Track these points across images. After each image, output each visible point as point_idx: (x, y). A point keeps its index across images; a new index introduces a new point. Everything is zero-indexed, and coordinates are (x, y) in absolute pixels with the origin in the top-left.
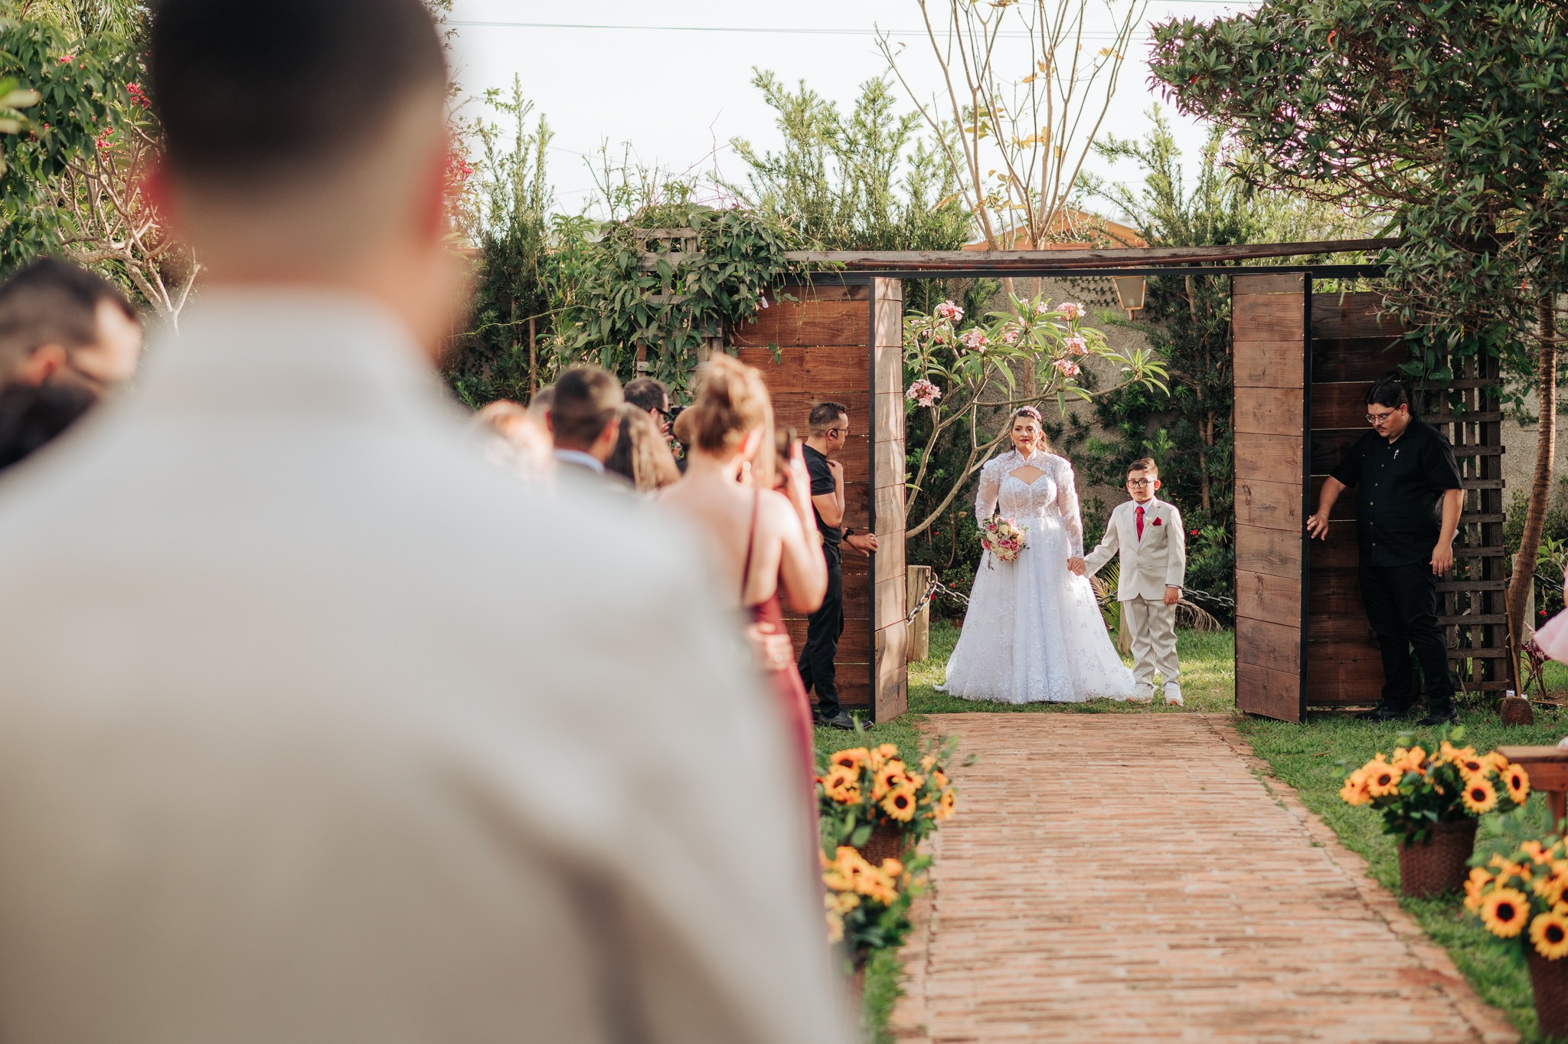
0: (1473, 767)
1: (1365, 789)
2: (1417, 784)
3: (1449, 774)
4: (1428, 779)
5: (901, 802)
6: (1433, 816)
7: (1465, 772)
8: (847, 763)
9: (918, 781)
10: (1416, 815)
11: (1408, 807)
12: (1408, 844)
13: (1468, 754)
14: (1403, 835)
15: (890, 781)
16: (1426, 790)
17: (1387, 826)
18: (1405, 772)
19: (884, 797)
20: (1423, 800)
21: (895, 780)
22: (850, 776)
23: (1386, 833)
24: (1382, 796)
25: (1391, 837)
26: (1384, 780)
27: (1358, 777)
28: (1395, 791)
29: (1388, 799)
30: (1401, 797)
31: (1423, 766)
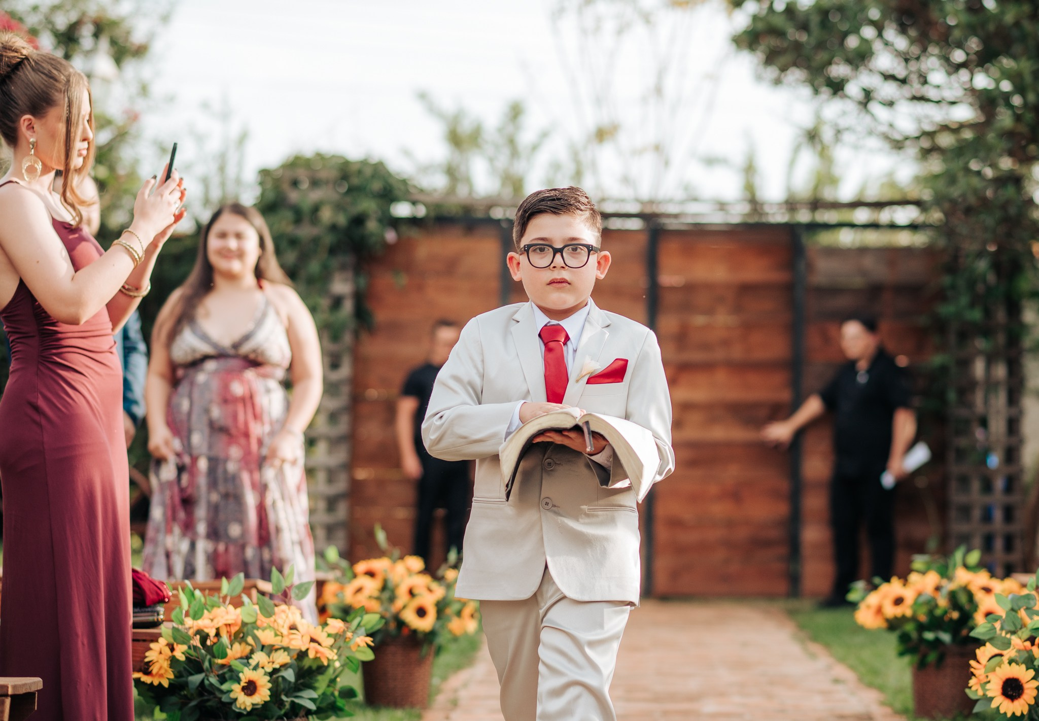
0: (987, 590)
1: (879, 611)
2: (932, 605)
3: (963, 599)
4: (943, 602)
5: (421, 612)
6: (946, 637)
7: (979, 596)
8: (371, 574)
9: (439, 592)
10: (929, 636)
11: (921, 628)
12: (921, 667)
13: (982, 578)
14: (916, 658)
15: (411, 593)
16: (938, 612)
17: (901, 648)
18: (920, 594)
19: (404, 607)
20: (936, 623)
21: (416, 591)
22: (371, 586)
23: (902, 654)
24: (896, 618)
25: (907, 659)
26: (899, 601)
27: (873, 599)
28: (909, 613)
29: (903, 619)
30: (914, 619)
31: (938, 589)
